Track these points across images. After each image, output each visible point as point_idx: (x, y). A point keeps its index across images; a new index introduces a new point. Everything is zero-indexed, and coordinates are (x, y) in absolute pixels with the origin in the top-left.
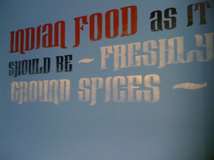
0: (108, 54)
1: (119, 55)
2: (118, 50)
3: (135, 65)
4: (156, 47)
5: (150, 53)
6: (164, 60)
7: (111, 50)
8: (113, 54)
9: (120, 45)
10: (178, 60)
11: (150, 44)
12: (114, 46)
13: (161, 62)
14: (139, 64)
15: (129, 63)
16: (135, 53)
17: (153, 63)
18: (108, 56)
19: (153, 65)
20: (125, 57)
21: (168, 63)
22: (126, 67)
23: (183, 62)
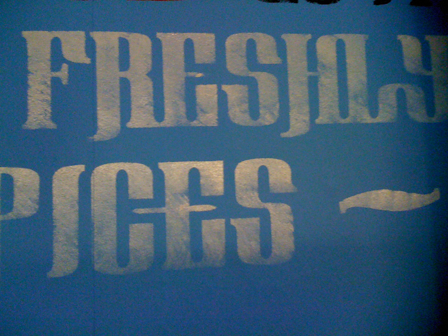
0: (65, 66)
1: (123, 74)
2: (116, 53)
3: (195, 122)
4: (275, 60)
5: (253, 79)
6: (306, 109)
7: (82, 48)
8: (93, 66)
9: (125, 34)
10: (351, 112)
11: (251, 45)
12: (98, 36)
13: (293, 114)
14: (209, 118)
15: (169, 110)
16: (191, 74)
17: (268, 118)
18: (63, 73)
19: (267, 123)
20: (150, 84)
21: (317, 121)
22: (155, 124)
23: (368, 119)
